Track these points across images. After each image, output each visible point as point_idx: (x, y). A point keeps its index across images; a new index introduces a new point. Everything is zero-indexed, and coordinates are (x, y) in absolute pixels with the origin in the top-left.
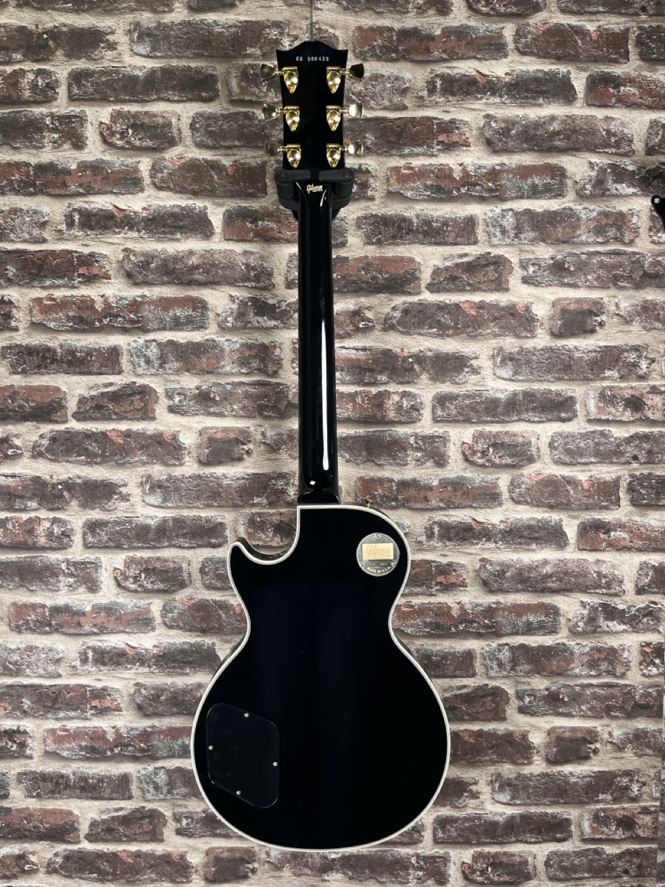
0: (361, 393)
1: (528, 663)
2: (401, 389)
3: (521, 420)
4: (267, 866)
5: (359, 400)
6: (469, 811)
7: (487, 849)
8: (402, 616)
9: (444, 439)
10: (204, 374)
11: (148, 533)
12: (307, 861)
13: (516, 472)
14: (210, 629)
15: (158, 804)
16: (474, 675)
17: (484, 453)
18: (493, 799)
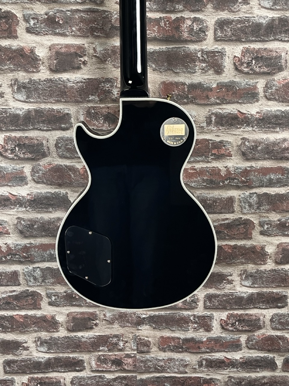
0: (164, 18)
1: (268, 205)
2: (193, 15)
3: (275, 40)
4: (104, 322)
5: (162, 24)
6: (226, 291)
7: (236, 312)
8: (188, 175)
9: (222, 54)
10: (50, 3)
11: (18, 120)
12: (128, 319)
13: (270, 78)
14: (64, 184)
15: (37, 288)
16: (233, 212)
17: (249, 64)
18: (241, 284)
